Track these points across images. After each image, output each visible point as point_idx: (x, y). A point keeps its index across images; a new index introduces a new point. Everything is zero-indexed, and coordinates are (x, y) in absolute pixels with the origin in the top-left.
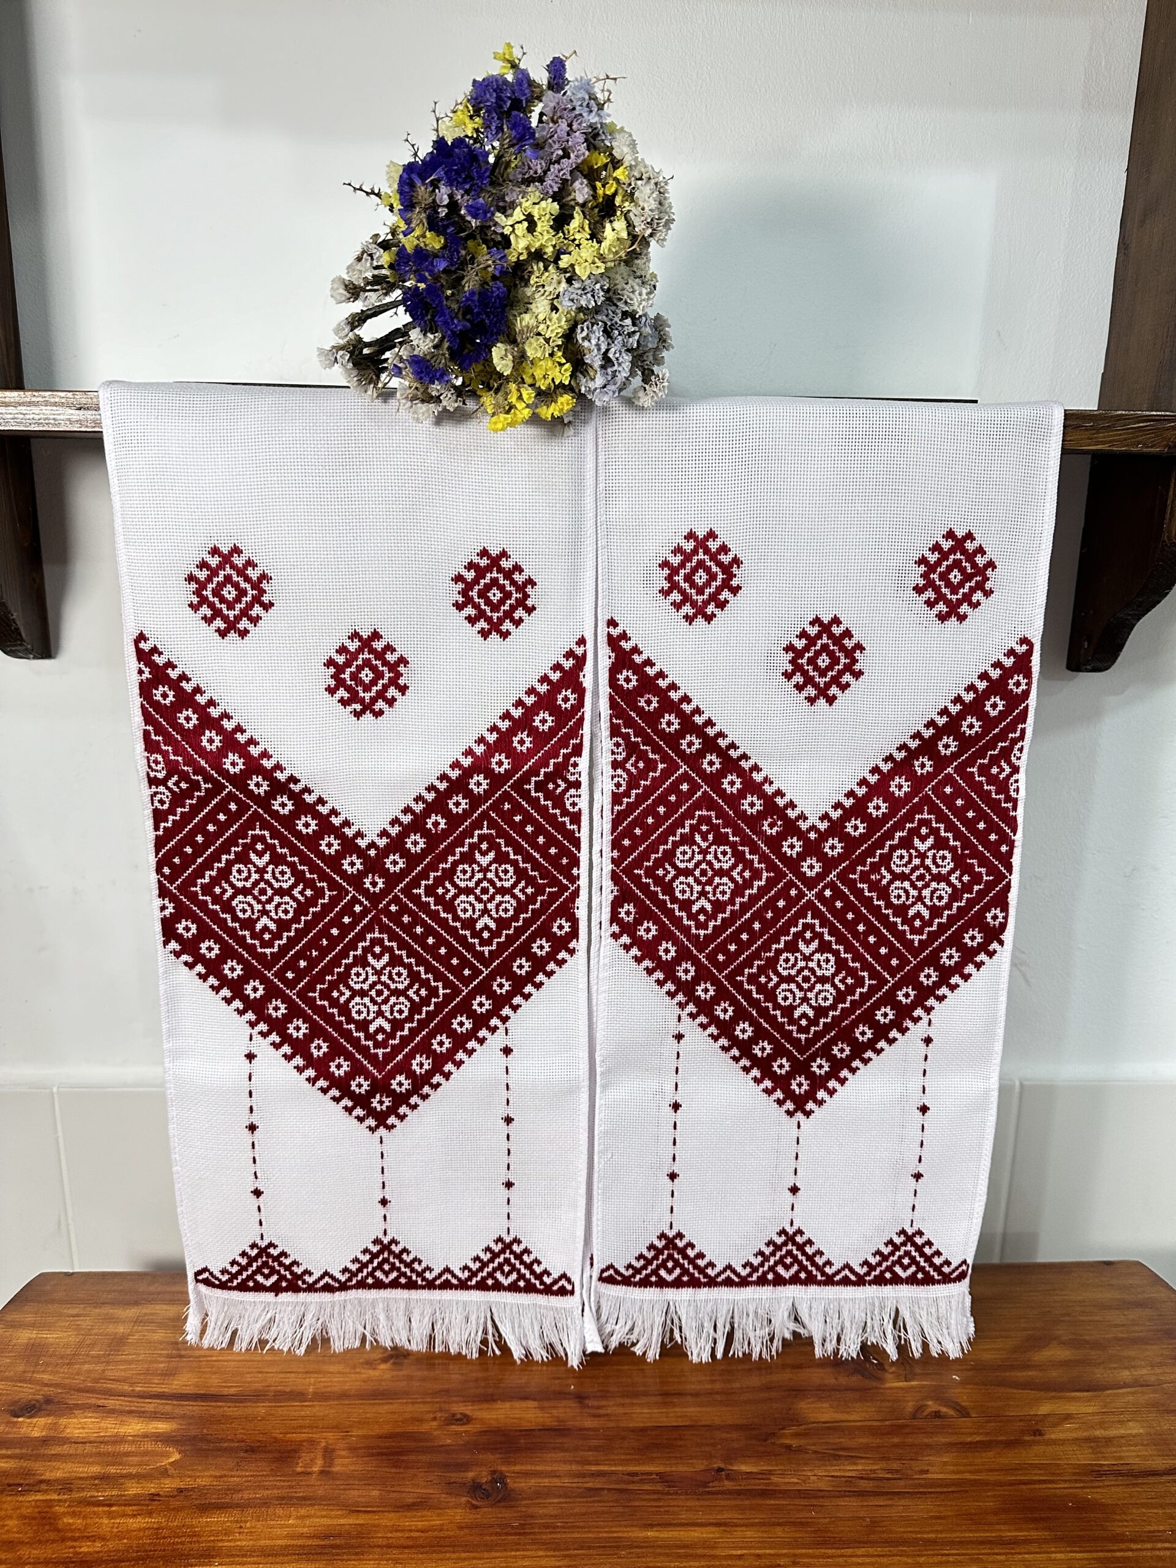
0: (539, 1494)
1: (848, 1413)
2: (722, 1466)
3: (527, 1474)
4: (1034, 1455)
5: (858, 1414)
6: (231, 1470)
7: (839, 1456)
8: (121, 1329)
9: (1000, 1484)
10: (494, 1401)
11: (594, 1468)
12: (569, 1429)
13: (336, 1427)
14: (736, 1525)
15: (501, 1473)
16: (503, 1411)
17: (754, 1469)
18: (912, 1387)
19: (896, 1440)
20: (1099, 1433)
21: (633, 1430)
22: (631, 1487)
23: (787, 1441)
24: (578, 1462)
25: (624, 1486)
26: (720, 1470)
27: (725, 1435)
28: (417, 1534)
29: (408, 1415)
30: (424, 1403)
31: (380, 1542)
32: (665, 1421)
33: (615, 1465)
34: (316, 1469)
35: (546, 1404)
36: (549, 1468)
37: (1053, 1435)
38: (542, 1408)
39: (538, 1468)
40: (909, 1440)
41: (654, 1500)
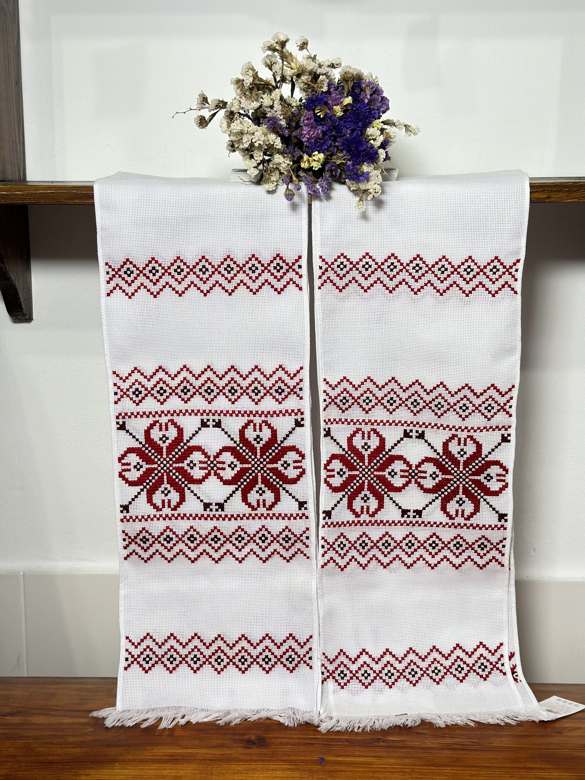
0: (282, 744)
2: (380, 737)
3: (277, 738)
14: (384, 757)
15: (263, 737)
28: (218, 756)
31: (199, 758)
41: (343, 748)
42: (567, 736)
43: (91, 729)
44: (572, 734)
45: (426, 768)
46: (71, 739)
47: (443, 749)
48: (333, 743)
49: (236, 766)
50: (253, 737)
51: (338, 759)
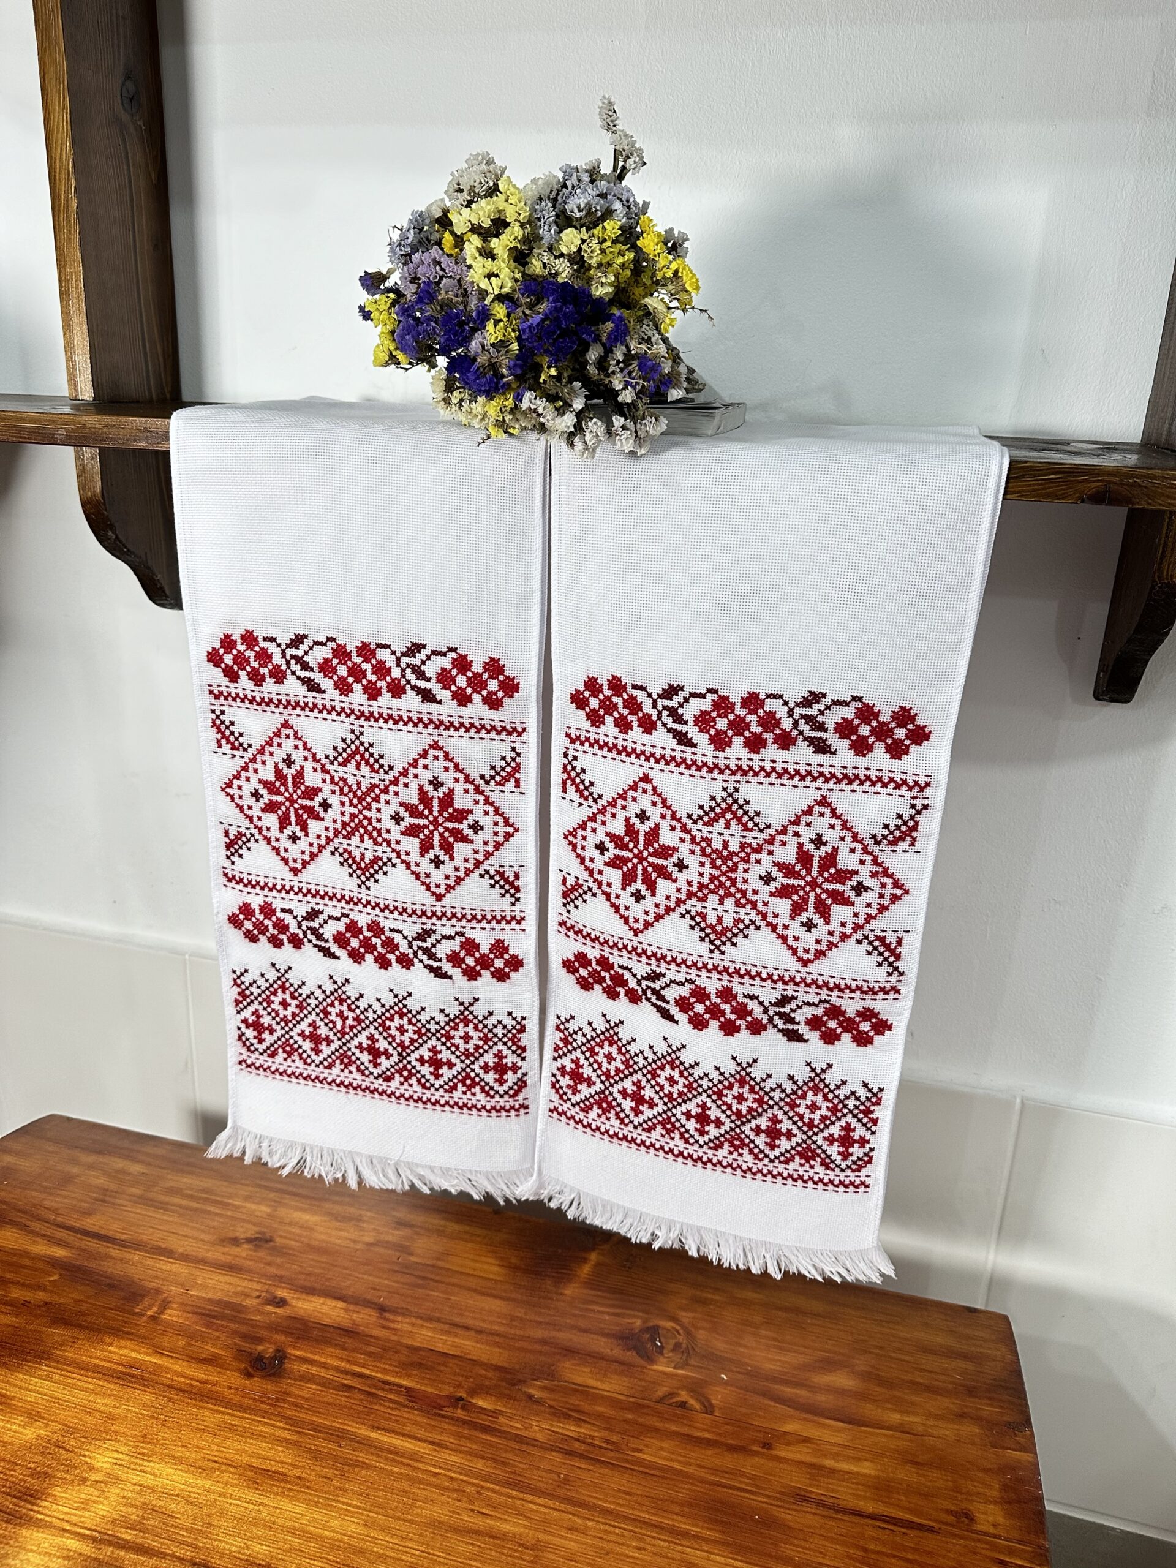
0: (304, 1378)
1: (601, 1381)
2: (464, 1396)
3: (305, 1360)
4: (750, 1465)
5: (612, 1386)
6: (88, 1297)
7: (570, 1416)
8: (75, 1170)
9: (702, 1481)
10: (313, 1294)
11: (358, 1369)
12: (356, 1333)
13: (182, 1285)
14: (447, 1448)
15: (284, 1352)
16: (313, 1304)
17: (489, 1407)
18: (677, 1375)
19: (630, 1416)
20: (829, 1463)
21: (408, 1347)
22: (379, 1393)
23: (532, 1391)
24: (348, 1361)
25: (373, 1391)
26: (461, 1399)
27: (482, 1372)
28: (193, 1383)
29: (239, 1289)
30: (258, 1282)
31: (165, 1381)
32: (440, 1347)
33: (377, 1372)
34: (149, 1313)
35: (352, 1307)
36: (323, 1360)
37: (782, 1452)
38: (346, 1310)
39: (316, 1358)
40: (641, 1420)
41: (392, 1409)
42: (778, 1459)
44: (790, 1455)
46: (15, 1294)
47: (553, 1449)
49: (209, 1413)
50: (270, 1351)
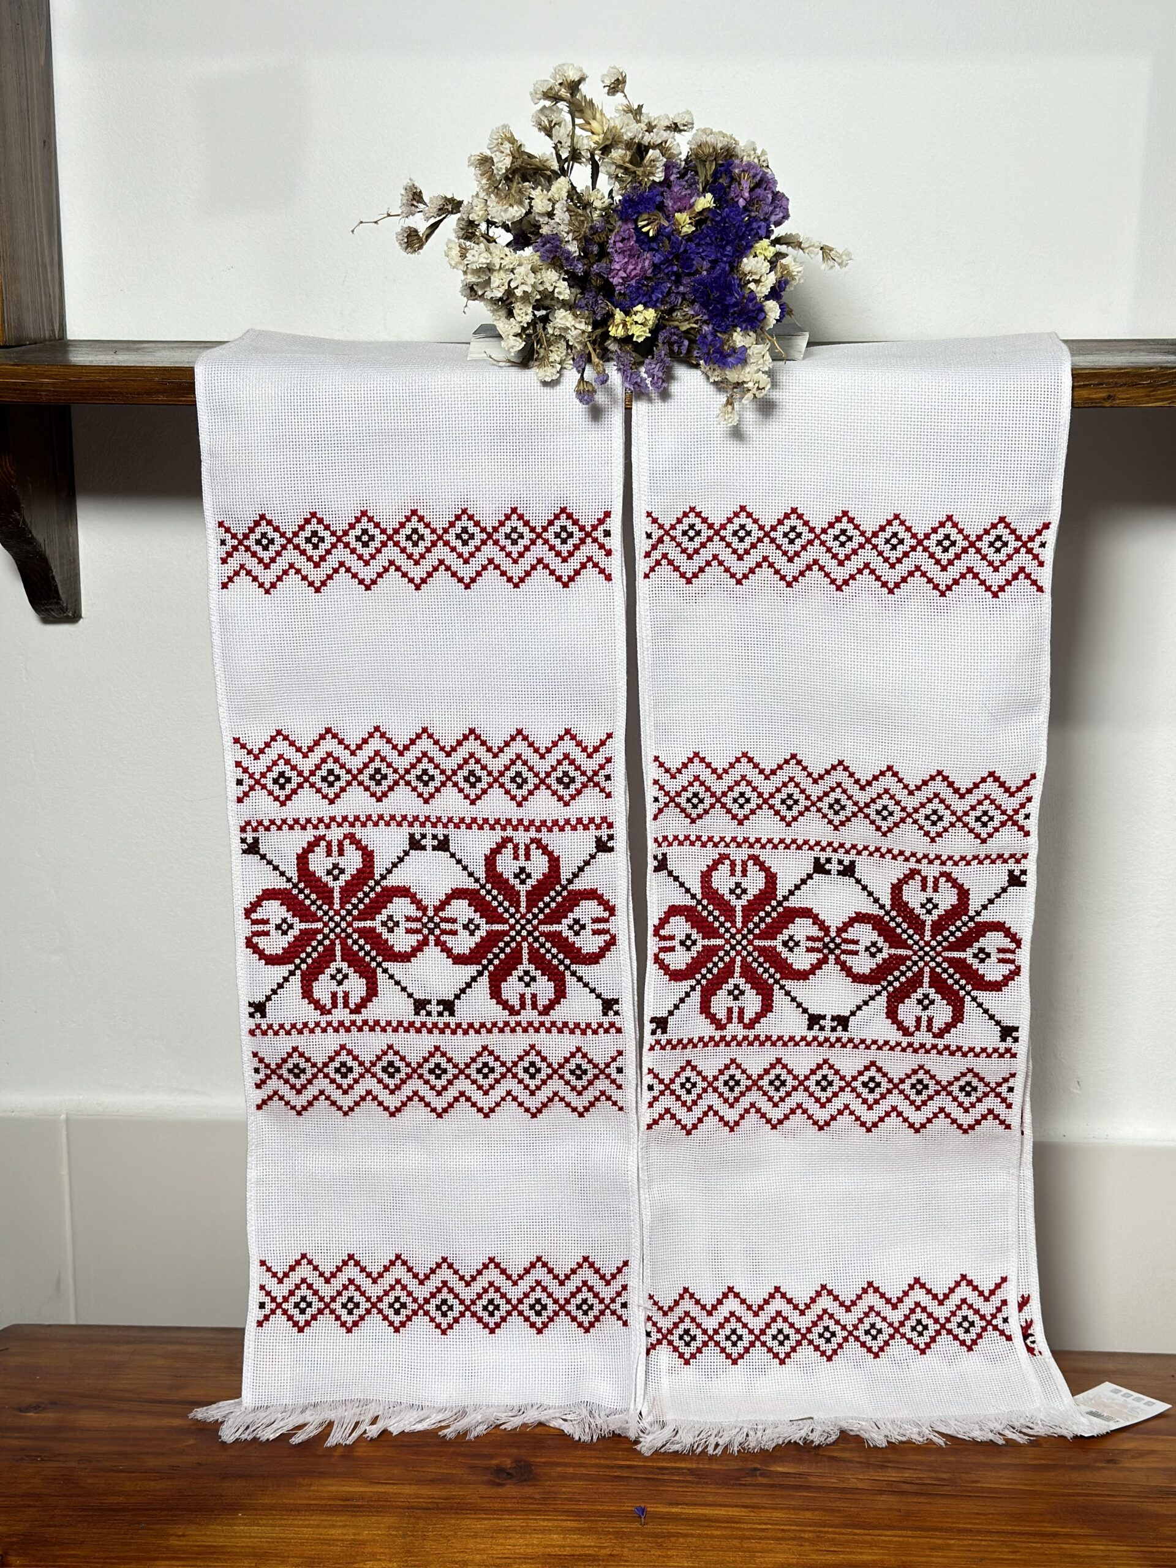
0: (564, 1478)
2: (759, 1466)
3: (553, 1464)
4: (1102, 1476)
8: (116, 1358)
9: (1056, 1495)
14: (764, 1508)
15: (526, 1462)
17: (791, 1471)
26: (756, 1469)
28: (437, 1500)
31: (400, 1504)
42: (1128, 1469)
43: (191, 1442)
44: (1138, 1465)
45: (843, 1531)
46: (152, 1462)
47: (881, 1492)
48: (666, 1477)
49: (473, 1521)
50: (508, 1463)
51: (674, 1510)
